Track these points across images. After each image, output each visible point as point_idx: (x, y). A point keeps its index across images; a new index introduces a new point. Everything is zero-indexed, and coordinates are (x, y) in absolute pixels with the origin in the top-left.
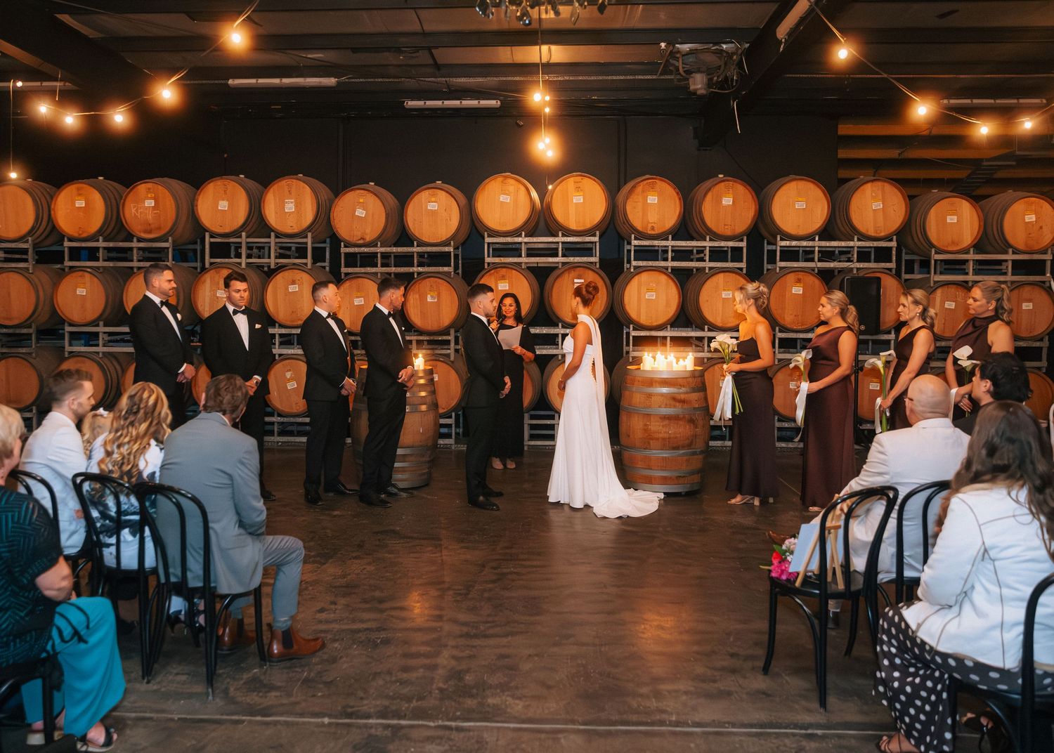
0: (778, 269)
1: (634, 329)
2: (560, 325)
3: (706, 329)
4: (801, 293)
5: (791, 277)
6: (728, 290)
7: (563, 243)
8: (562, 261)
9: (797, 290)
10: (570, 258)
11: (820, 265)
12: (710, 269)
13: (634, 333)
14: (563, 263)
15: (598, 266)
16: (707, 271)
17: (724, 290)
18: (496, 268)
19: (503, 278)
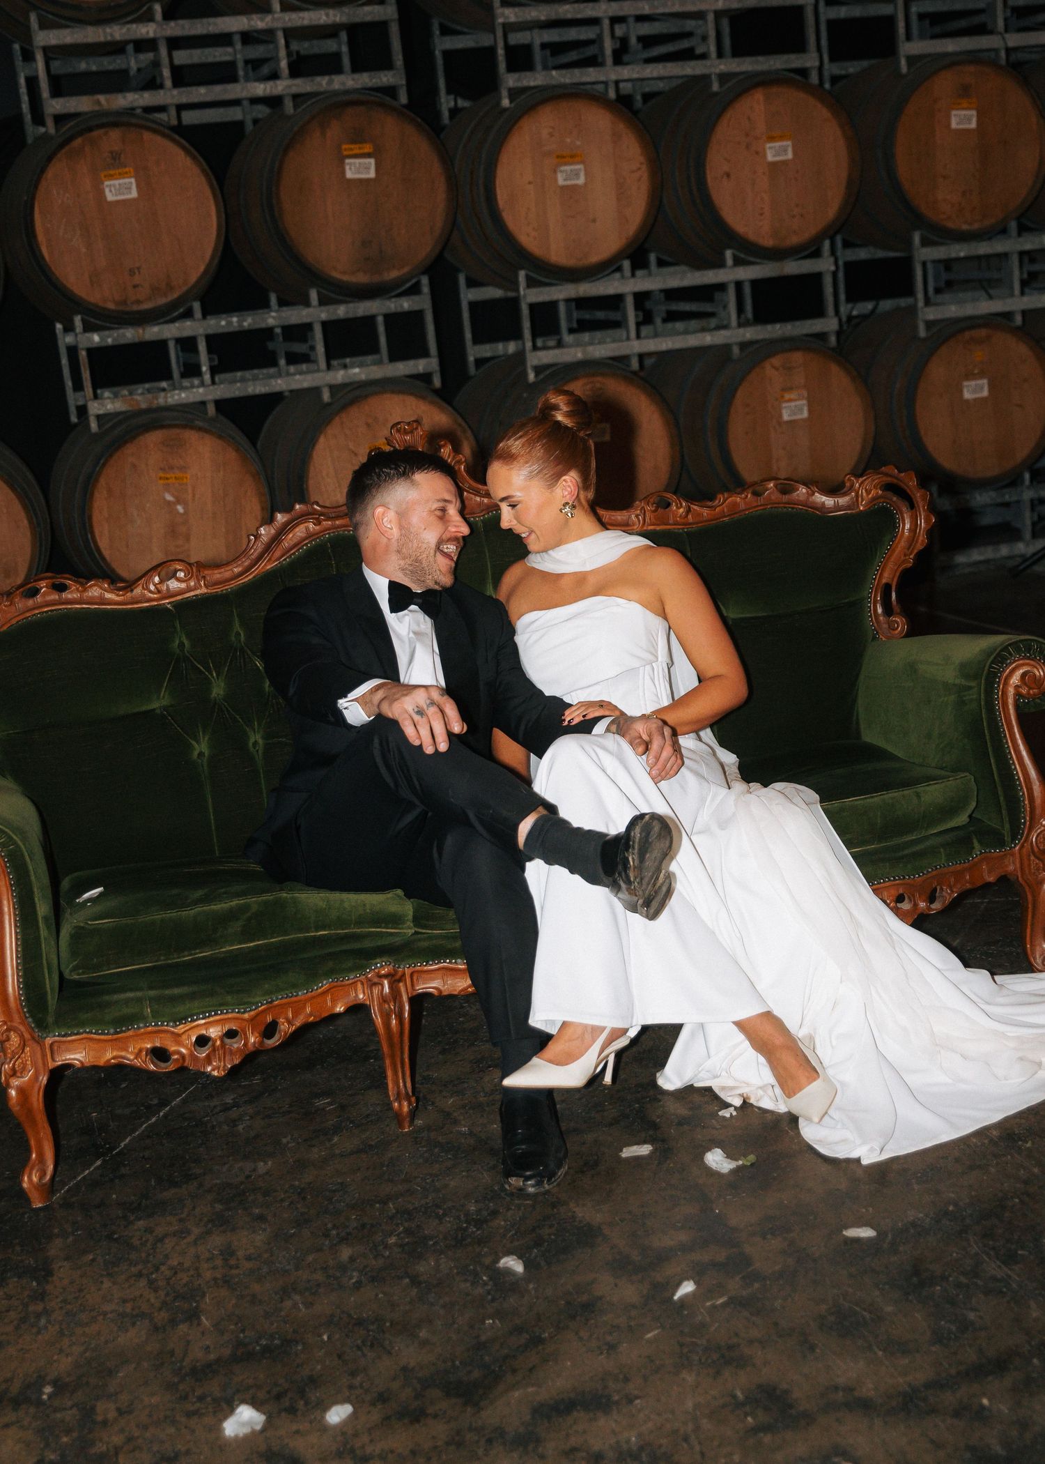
0: (903, 62)
1: (531, 283)
2: (314, 295)
3: (730, 262)
4: (973, 125)
5: (944, 83)
6: (781, 138)
7: (290, 33)
8: (294, 90)
9: (963, 119)
10: (318, 79)
11: (1014, 40)
12: (723, 78)
13: (531, 296)
14: (295, 97)
15: (403, 99)
16: (715, 87)
17: (772, 139)
18: (90, 129)
19: (115, 163)
